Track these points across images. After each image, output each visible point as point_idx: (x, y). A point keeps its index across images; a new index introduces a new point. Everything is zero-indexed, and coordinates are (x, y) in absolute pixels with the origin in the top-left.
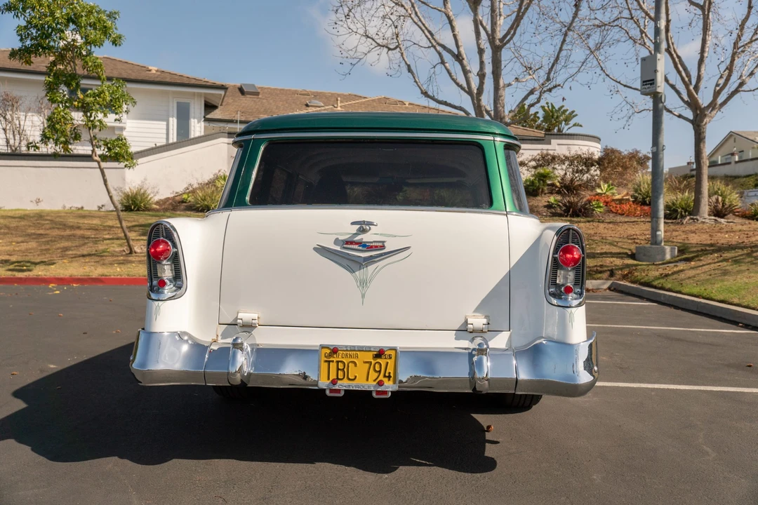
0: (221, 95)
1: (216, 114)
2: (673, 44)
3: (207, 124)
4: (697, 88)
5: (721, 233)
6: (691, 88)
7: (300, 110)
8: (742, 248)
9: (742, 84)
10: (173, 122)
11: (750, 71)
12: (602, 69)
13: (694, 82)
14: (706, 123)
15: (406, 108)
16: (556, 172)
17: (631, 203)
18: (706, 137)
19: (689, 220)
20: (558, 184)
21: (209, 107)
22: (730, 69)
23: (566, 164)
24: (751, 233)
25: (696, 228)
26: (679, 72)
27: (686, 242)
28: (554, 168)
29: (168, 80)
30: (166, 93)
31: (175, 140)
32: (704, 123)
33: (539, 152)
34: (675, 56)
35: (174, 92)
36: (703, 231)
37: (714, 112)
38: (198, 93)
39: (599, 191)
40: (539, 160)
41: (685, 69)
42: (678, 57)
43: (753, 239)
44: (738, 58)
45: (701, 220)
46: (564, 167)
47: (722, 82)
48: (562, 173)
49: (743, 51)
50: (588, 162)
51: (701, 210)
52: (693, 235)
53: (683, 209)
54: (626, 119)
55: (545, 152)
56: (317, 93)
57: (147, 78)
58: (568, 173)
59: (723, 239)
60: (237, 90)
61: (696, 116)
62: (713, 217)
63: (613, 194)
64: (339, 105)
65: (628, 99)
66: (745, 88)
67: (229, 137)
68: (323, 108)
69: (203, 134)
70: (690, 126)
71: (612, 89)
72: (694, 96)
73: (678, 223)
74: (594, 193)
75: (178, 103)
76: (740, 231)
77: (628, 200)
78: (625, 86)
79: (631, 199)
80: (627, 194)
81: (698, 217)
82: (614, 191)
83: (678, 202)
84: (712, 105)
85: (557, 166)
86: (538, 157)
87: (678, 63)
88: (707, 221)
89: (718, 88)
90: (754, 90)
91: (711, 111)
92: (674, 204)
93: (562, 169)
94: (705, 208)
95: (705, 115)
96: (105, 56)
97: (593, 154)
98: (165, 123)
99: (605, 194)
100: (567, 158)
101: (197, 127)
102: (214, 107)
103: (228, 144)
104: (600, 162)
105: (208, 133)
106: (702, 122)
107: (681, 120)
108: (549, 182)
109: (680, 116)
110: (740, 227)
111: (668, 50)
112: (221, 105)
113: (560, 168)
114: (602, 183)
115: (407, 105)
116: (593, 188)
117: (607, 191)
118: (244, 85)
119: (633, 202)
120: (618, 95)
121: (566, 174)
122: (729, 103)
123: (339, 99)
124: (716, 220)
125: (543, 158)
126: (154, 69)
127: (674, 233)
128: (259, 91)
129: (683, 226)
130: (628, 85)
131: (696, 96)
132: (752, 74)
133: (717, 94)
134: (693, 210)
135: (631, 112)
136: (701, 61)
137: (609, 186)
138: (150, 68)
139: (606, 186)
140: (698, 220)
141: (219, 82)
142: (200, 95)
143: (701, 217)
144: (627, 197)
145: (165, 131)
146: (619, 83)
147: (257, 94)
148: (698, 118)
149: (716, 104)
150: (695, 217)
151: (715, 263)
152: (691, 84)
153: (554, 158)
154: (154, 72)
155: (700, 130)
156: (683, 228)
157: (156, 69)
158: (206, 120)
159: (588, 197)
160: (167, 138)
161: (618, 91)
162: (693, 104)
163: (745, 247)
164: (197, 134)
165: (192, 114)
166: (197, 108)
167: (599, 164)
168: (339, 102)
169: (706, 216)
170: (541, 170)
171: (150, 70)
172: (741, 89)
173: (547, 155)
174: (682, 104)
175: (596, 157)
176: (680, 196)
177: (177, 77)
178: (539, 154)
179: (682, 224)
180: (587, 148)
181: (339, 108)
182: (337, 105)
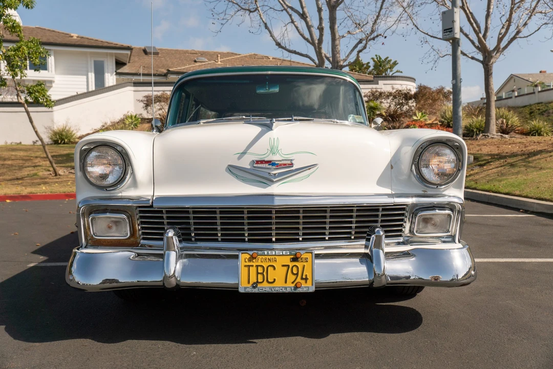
0: (128, 54)
1: (125, 69)
2: (466, 3)
3: (118, 77)
4: (484, 36)
5: (506, 145)
6: (481, 35)
7: (189, 64)
8: (521, 155)
9: (518, 33)
10: (92, 76)
11: (524, 23)
12: (414, 24)
13: (483, 32)
14: (493, 63)
15: (270, 61)
16: (383, 105)
17: (439, 126)
18: (493, 74)
19: (482, 136)
20: (384, 114)
21: (119, 64)
22: (509, 21)
23: (390, 99)
24: (528, 144)
25: (487, 141)
26: (471, 24)
27: (480, 152)
28: (381, 102)
29: (86, 43)
30: (85, 53)
31: (94, 89)
32: (491, 62)
33: (370, 90)
34: (468, 12)
35: (91, 53)
36: (491, 144)
37: (498, 54)
38: (110, 53)
39: (415, 118)
40: (370, 96)
41: (476, 22)
42: (471, 13)
43: (530, 148)
44: (515, 12)
45: (491, 136)
46: (389, 101)
47: (503, 31)
48: (388, 105)
49: (519, 7)
50: (407, 96)
51: (490, 128)
52: (485, 147)
53: (477, 129)
54: (433, 62)
55: (374, 90)
56: (203, 52)
57: (69, 43)
58: (392, 106)
59: (507, 149)
60: (142, 51)
61: (485, 57)
62: (499, 134)
63: (426, 120)
64: (219, 60)
65: (434, 47)
66: (521, 35)
67: (134, 86)
68: (207, 63)
69: (115, 83)
70: (481, 65)
71: (422, 39)
72: (483, 42)
73: (474, 139)
74: (412, 119)
75: (95, 61)
76: (520, 143)
77: (437, 124)
78: (431, 36)
79: (439, 123)
80: (436, 120)
81: (488, 134)
82: (426, 118)
83: (474, 124)
84: (497, 49)
85: (383, 100)
86: (369, 94)
87: (470, 17)
88: (495, 136)
89: (501, 36)
90: (527, 37)
91: (496, 53)
92: (470, 125)
93: (388, 103)
94: (493, 128)
95: (492, 57)
96: (37, 26)
97: (410, 90)
98: (85, 77)
99: (419, 120)
100: (390, 94)
101: (110, 79)
102: (124, 64)
103: (134, 91)
104: (416, 96)
105: (119, 83)
106: (490, 61)
107: (474, 61)
108: (378, 113)
109: (473, 58)
110: (519, 140)
111: (463, 8)
112: (129, 62)
113: (385, 101)
114: (417, 112)
115: (271, 59)
116: (411, 116)
117: (421, 118)
118: (147, 47)
119: (441, 125)
120: (427, 44)
121: (390, 106)
122: (509, 47)
123: (219, 55)
124: (502, 136)
125: (373, 95)
126: (75, 35)
127: (471, 146)
128: (159, 51)
129: (477, 141)
130: (434, 36)
131: (485, 42)
132: (525, 24)
133: (500, 40)
134: (484, 129)
135: (437, 57)
136: (488, 16)
137: (422, 114)
138: (72, 35)
139: (420, 114)
140: (488, 136)
141: (126, 44)
142: (111, 54)
143: (490, 134)
144: (436, 122)
145: (85, 83)
146: (427, 34)
147: (156, 54)
148: (487, 59)
149: (499, 48)
150: (486, 134)
151: (501, 166)
152: (480, 32)
153: (381, 94)
154: (75, 38)
155: (488, 68)
156: (477, 143)
157: (77, 35)
158: (117, 74)
159: (407, 123)
160: (88, 88)
161: (427, 41)
162: (482, 48)
163: (524, 154)
164: (111, 84)
165: (106, 69)
166: (110, 65)
167: (415, 98)
168: (219, 58)
169: (495, 133)
170: (372, 104)
171: (72, 37)
172: (518, 36)
173: (376, 91)
174: (475, 49)
175: (413, 93)
176: (475, 119)
177: (93, 41)
178: (369, 92)
179: (477, 139)
180: (406, 86)
181: (219, 63)
182: (218, 60)
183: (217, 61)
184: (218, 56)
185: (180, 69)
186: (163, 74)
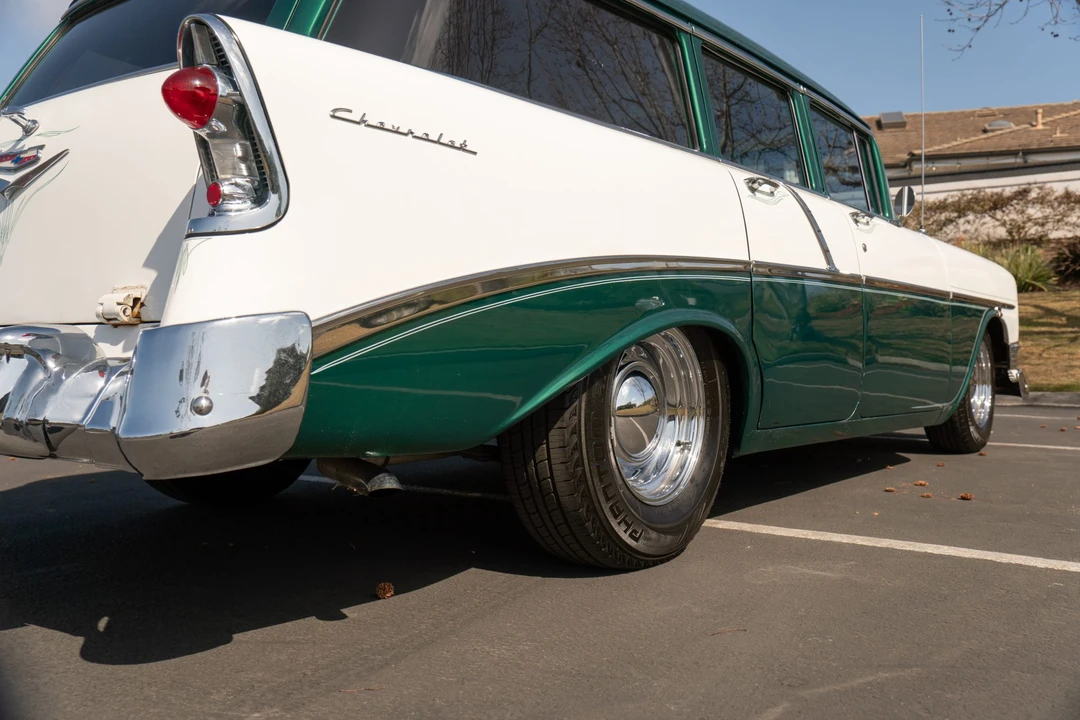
60: (874, 124)
64: (1040, 121)
118: (885, 115)
128: (906, 120)
181: (1040, 127)
182: (1037, 120)
183: (1034, 123)
184: (1037, 113)
185: (940, 150)
186: (902, 164)
